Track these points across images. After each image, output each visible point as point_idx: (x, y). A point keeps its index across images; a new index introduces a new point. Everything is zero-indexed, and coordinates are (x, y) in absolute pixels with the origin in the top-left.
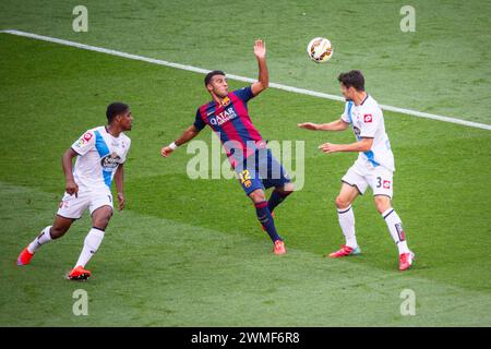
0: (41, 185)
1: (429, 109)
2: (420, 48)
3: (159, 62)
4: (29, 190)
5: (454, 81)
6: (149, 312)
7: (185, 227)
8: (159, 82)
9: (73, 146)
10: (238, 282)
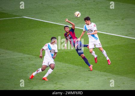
0: (32, 54)
1: (126, 35)
2: (124, 20)
3: (60, 24)
4: (29, 56)
5: (132, 29)
6: (58, 85)
7: (67, 64)
8: (60, 29)
9: (43, 48)
10: (80, 78)
